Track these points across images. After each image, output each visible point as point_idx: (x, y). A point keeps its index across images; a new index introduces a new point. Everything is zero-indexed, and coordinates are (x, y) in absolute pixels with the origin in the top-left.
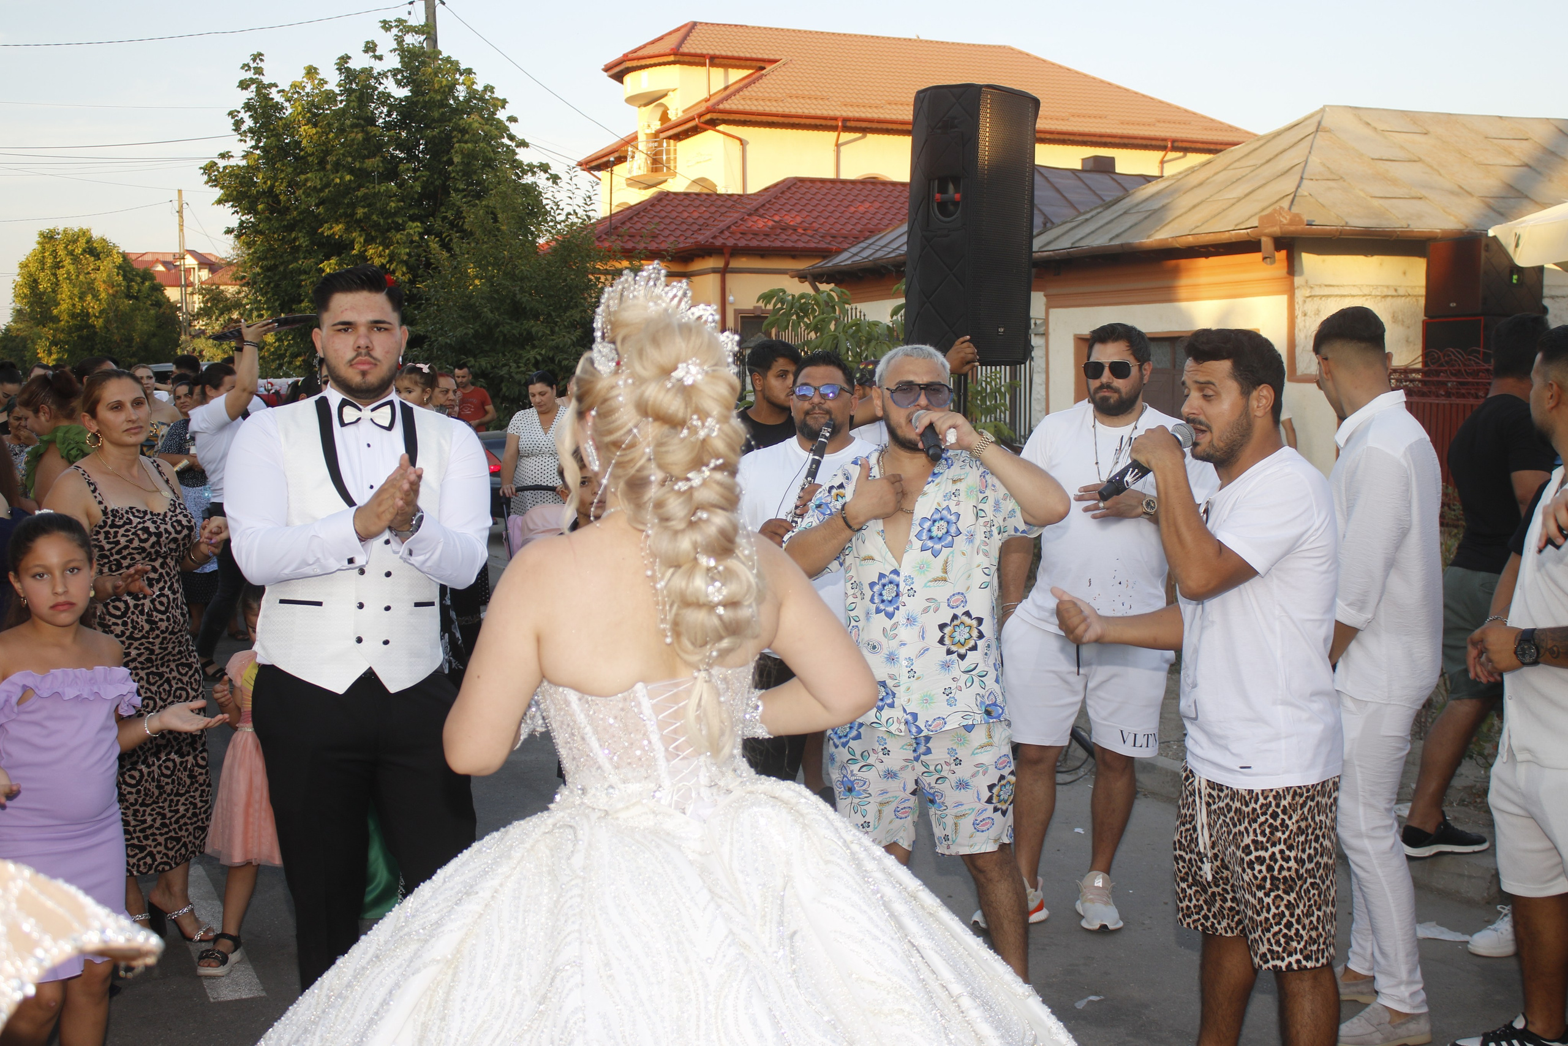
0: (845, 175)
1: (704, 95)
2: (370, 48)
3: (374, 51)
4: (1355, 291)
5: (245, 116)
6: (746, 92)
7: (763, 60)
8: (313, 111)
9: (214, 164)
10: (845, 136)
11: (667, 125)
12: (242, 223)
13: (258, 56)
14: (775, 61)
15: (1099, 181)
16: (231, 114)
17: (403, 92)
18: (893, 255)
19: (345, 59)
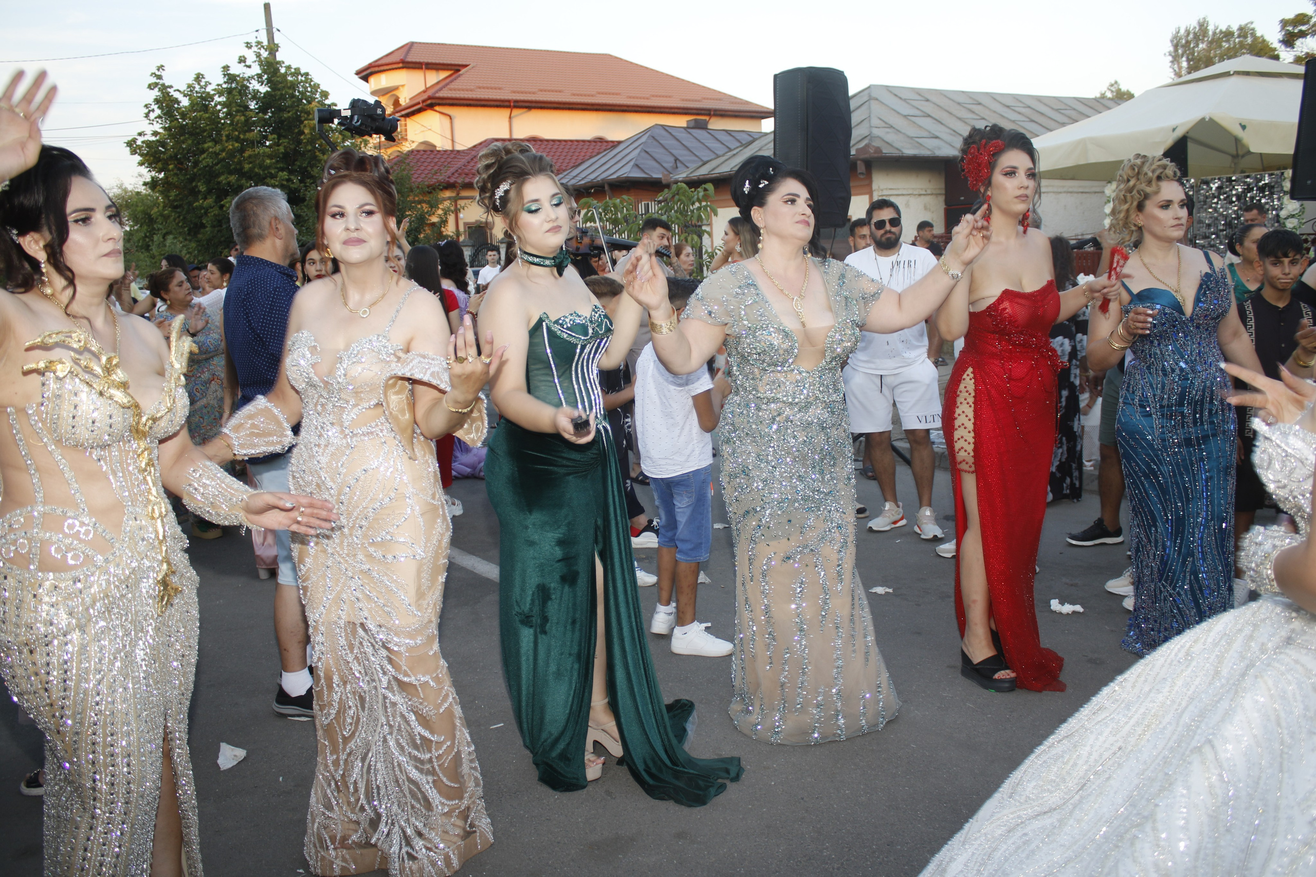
0: (515, 136)
1: (423, 88)
2: (242, 60)
3: (245, 62)
4: (905, 192)
5: (155, 107)
6: (452, 86)
7: (459, 65)
8: (202, 102)
9: (134, 140)
10: (516, 112)
11: (398, 109)
12: (153, 178)
13: (161, 68)
14: (466, 66)
15: (698, 133)
16: (146, 106)
17: (264, 89)
18: (583, 182)
19: (226, 68)
